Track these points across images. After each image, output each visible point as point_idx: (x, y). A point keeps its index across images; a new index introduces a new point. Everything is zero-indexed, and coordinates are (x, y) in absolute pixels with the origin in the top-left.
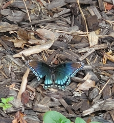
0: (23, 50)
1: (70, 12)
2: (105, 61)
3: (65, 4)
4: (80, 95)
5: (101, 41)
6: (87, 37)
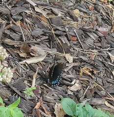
0: (25, 59)
1: (49, 39)
3: (43, 33)
4: (72, 94)
5: (74, 61)
6: (65, 57)
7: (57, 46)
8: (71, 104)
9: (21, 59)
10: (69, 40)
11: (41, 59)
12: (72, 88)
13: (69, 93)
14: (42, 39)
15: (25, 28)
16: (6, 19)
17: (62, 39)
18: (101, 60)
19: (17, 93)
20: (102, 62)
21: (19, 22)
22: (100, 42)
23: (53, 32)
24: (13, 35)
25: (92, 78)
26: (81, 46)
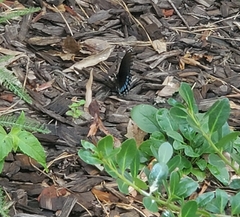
0: (74, 63)
1: (120, 23)
2: (182, 67)
3: (110, 16)
4: (163, 101)
5: (170, 48)
6: (151, 46)
7: (136, 32)
8: (150, 114)
9: (65, 64)
10: (159, 18)
11: (103, 58)
12: (164, 92)
13: (158, 100)
14: (108, 25)
15: (75, 15)
16: (36, 6)
17: (146, 18)
18: (222, 37)
19: (55, 120)
20: (225, 41)
21: (62, 6)
22: (219, 8)
23: (127, 10)
24: (48, 29)
25: (203, 70)
26: (183, 23)
